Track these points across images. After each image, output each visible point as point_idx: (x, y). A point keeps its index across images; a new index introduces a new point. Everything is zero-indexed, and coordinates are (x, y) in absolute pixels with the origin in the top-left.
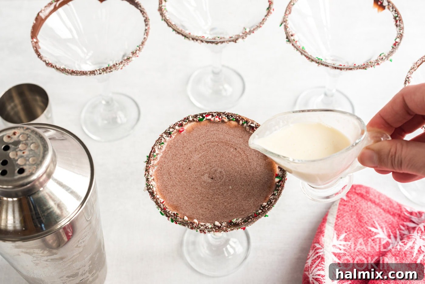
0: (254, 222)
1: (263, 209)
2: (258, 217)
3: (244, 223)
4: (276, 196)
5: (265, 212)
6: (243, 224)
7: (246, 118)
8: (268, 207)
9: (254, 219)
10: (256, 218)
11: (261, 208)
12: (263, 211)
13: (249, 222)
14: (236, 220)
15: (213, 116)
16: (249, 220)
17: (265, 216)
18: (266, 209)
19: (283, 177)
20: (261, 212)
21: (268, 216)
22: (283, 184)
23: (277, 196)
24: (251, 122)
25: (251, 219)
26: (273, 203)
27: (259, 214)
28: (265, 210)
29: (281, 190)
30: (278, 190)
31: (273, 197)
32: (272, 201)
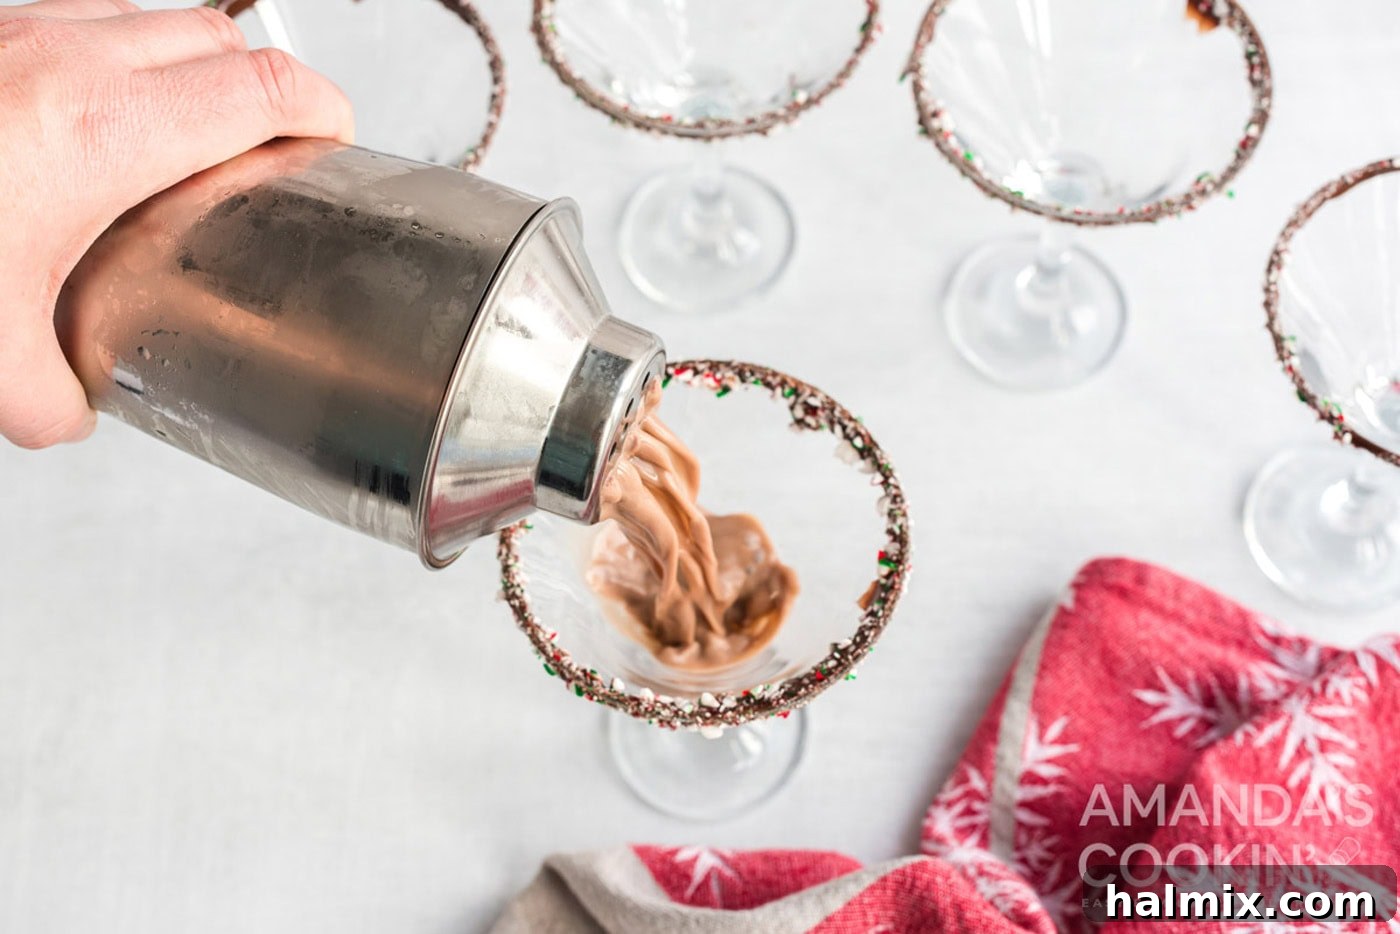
0: (814, 696)
1: (842, 657)
2: (826, 681)
3: (786, 700)
4: (879, 618)
5: (845, 668)
6: (782, 701)
7: (794, 380)
8: (854, 651)
9: (813, 689)
10: (821, 686)
11: (837, 655)
12: (840, 664)
13: (800, 698)
14: (764, 690)
15: (696, 372)
16: (800, 690)
17: (847, 679)
18: (850, 657)
19: (899, 562)
20: (836, 667)
21: (854, 678)
22: (900, 584)
23: (882, 620)
24: (808, 392)
25: (806, 687)
26: (869, 640)
27: (830, 672)
28: (847, 660)
29: (893, 602)
30: (885, 600)
31: (871, 621)
32: (866, 633)
